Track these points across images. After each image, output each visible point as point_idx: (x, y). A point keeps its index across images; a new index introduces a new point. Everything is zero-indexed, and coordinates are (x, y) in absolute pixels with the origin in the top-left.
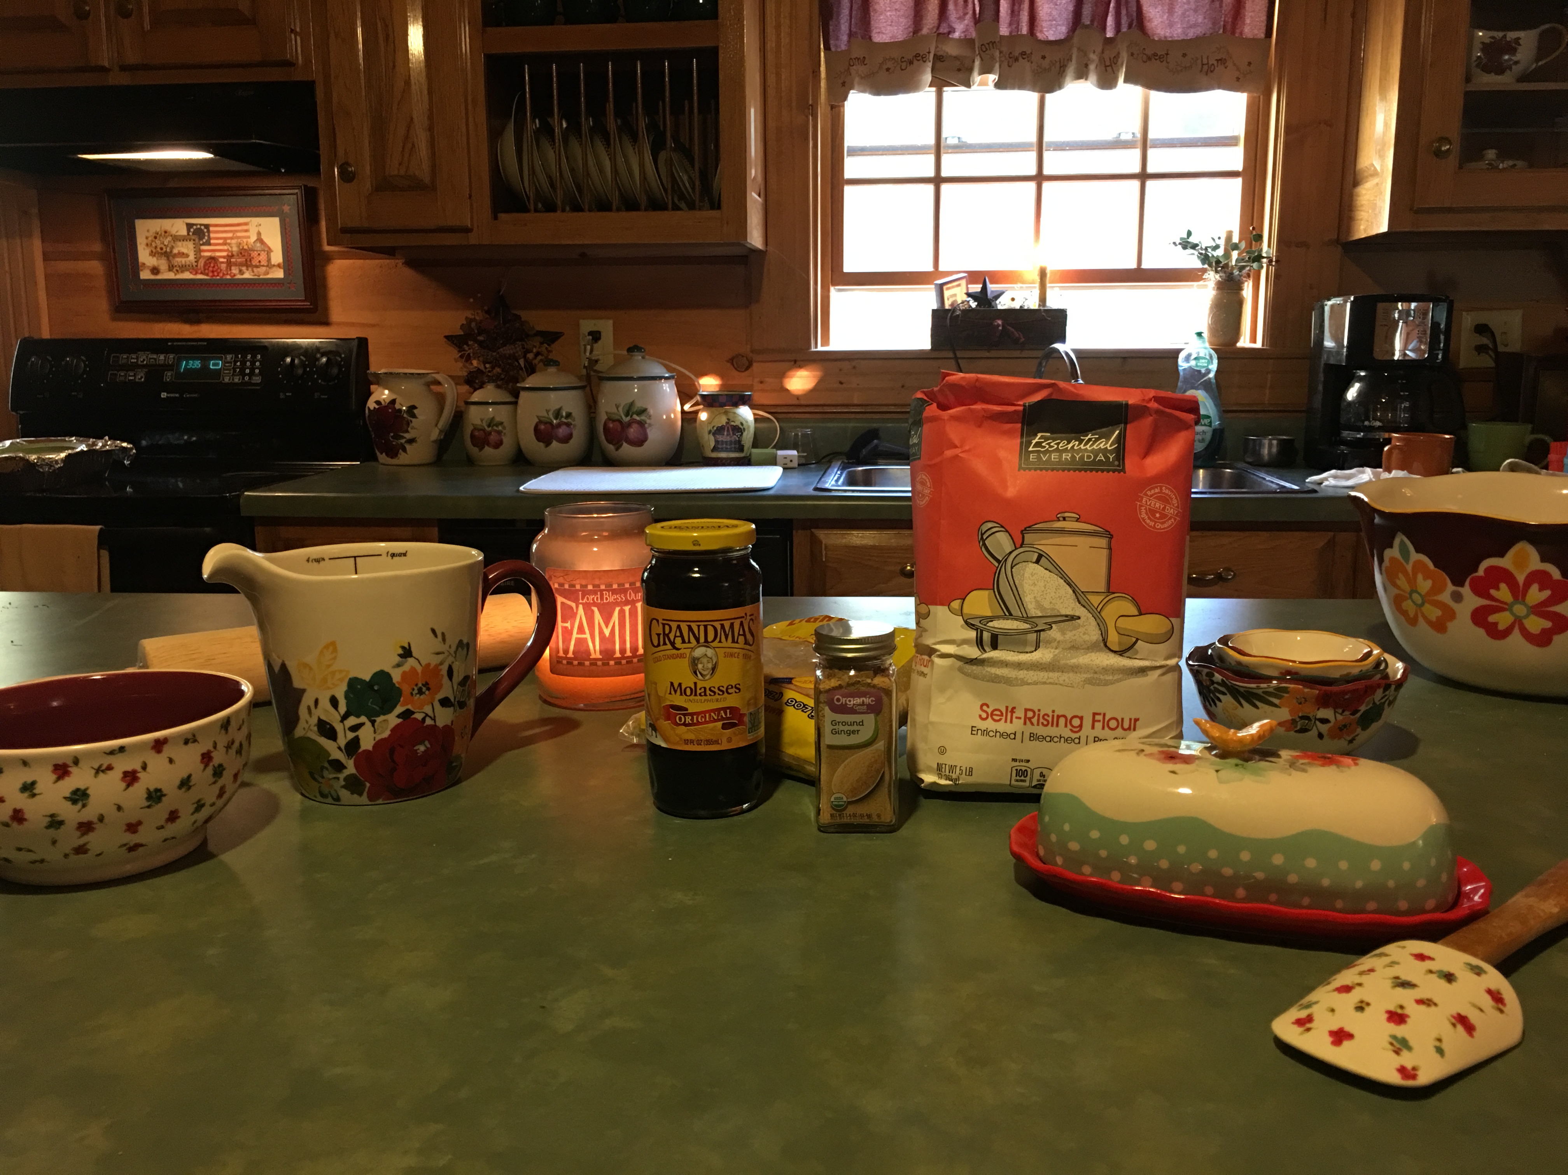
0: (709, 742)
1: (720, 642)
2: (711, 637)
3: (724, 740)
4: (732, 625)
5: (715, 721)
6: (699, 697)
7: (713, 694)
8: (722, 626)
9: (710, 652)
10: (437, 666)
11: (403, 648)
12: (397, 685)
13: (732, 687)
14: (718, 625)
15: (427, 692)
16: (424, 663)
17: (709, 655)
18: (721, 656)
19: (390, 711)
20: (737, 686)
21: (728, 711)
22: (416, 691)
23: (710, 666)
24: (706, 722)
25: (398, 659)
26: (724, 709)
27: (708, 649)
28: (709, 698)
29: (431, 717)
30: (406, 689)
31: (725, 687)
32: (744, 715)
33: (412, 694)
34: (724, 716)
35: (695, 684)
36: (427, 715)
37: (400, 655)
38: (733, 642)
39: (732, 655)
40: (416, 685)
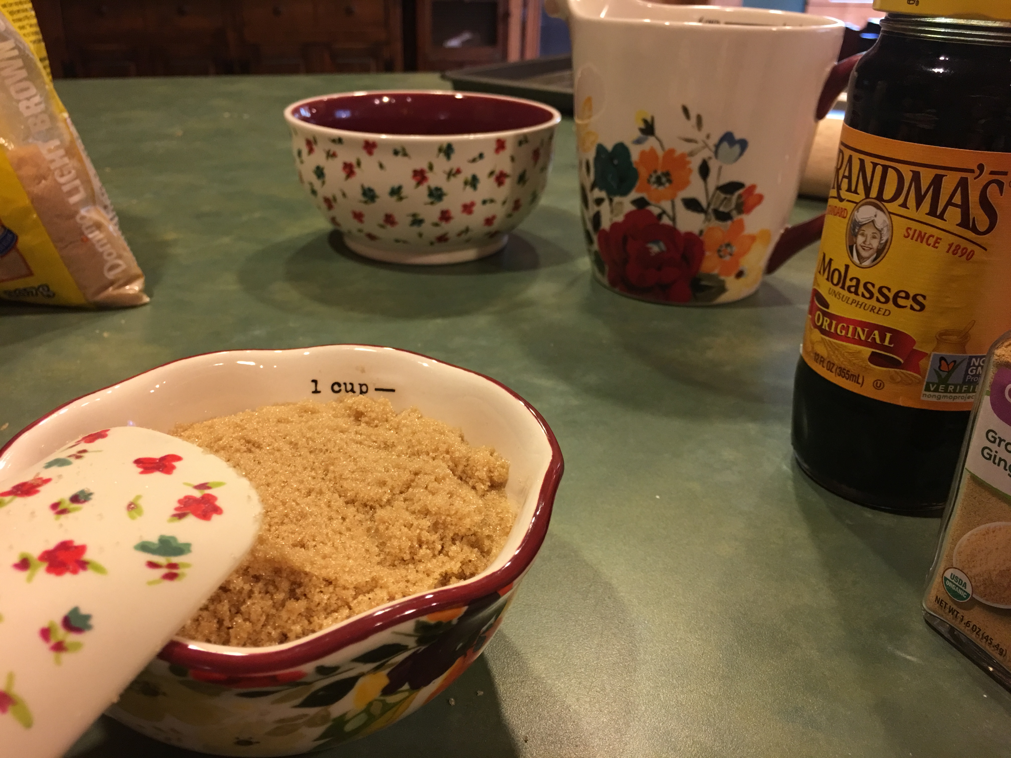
0: (843, 372)
1: (904, 205)
2: (889, 192)
3: (869, 381)
4: (937, 182)
5: (859, 342)
6: (845, 293)
7: (867, 295)
8: (916, 177)
9: (881, 219)
10: (683, 156)
11: (645, 121)
12: (634, 166)
13: (907, 297)
14: (907, 172)
15: (667, 185)
16: (667, 147)
17: (879, 225)
18: (899, 232)
19: (625, 193)
20: (920, 298)
21: (888, 335)
22: (653, 179)
23: (875, 244)
24: (845, 339)
25: (637, 134)
26: (883, 330)
27: (880, 213)
28: (860, 299)
29: (668, 216)
30: (643, 172)
31: (894, 291)
32: (924, 355)
33: (649, 181)
34: (878, 341)
35: (847, 267)
36: (664, 212)
37: (642, 130)
38: (932, 212)
39: (921, 237)
40: (655, 172)
